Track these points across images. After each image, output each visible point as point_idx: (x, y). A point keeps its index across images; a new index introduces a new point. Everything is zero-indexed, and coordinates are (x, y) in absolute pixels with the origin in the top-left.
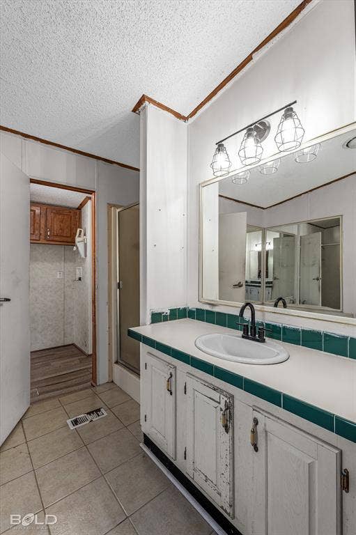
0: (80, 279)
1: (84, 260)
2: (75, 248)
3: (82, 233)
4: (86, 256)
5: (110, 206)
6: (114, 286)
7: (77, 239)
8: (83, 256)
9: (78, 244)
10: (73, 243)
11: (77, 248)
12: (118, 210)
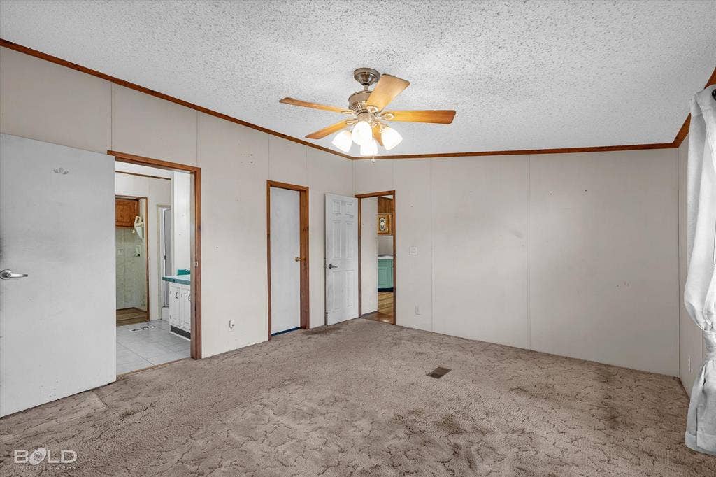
0: (139, 255)
1: (142, 241)
2: (134, 232)
3: (140, 220)
4: (143, 237)
5: (159, 206)
6: (162, 258)
7: (136, 224)
8: (141, 237)
9: (137, 229)
10: (132, 226)
11: (136, 231)
12: (164, 210)
